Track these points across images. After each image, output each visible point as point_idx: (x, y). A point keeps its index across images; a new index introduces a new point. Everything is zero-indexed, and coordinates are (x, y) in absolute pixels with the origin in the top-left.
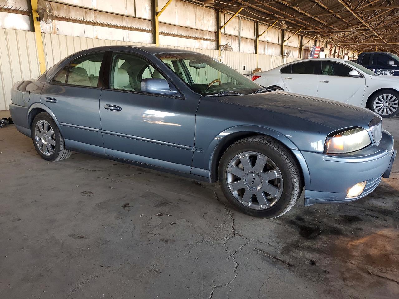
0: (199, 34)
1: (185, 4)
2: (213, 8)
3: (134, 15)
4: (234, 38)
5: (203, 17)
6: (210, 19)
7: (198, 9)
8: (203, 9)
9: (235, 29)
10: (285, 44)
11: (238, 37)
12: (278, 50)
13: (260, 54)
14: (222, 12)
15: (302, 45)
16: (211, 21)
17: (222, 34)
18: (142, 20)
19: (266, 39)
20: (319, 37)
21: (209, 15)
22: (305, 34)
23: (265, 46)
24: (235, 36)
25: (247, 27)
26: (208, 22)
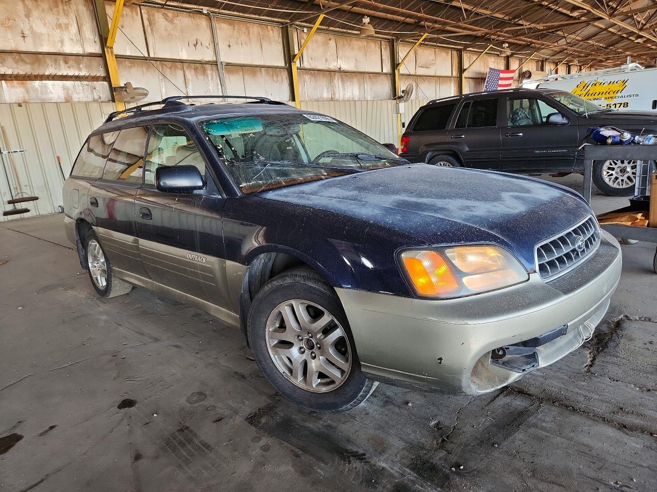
4: (196, 69)
5: (27, 16)
6: (63, 20)
9: (195, 45)
10: (402, 69)
11: (215, 64)
12: (384, 87)
13: (317, 101)
15: (461, 70)
16: (74, 29)
17: (117, 57)
19: (333, 66)
20: (504, 48)
21: (55, 10)
22: (466, 46)
23: (331, 80)
24: (201, 63)
25: (250, 39)
26: (58, 31)
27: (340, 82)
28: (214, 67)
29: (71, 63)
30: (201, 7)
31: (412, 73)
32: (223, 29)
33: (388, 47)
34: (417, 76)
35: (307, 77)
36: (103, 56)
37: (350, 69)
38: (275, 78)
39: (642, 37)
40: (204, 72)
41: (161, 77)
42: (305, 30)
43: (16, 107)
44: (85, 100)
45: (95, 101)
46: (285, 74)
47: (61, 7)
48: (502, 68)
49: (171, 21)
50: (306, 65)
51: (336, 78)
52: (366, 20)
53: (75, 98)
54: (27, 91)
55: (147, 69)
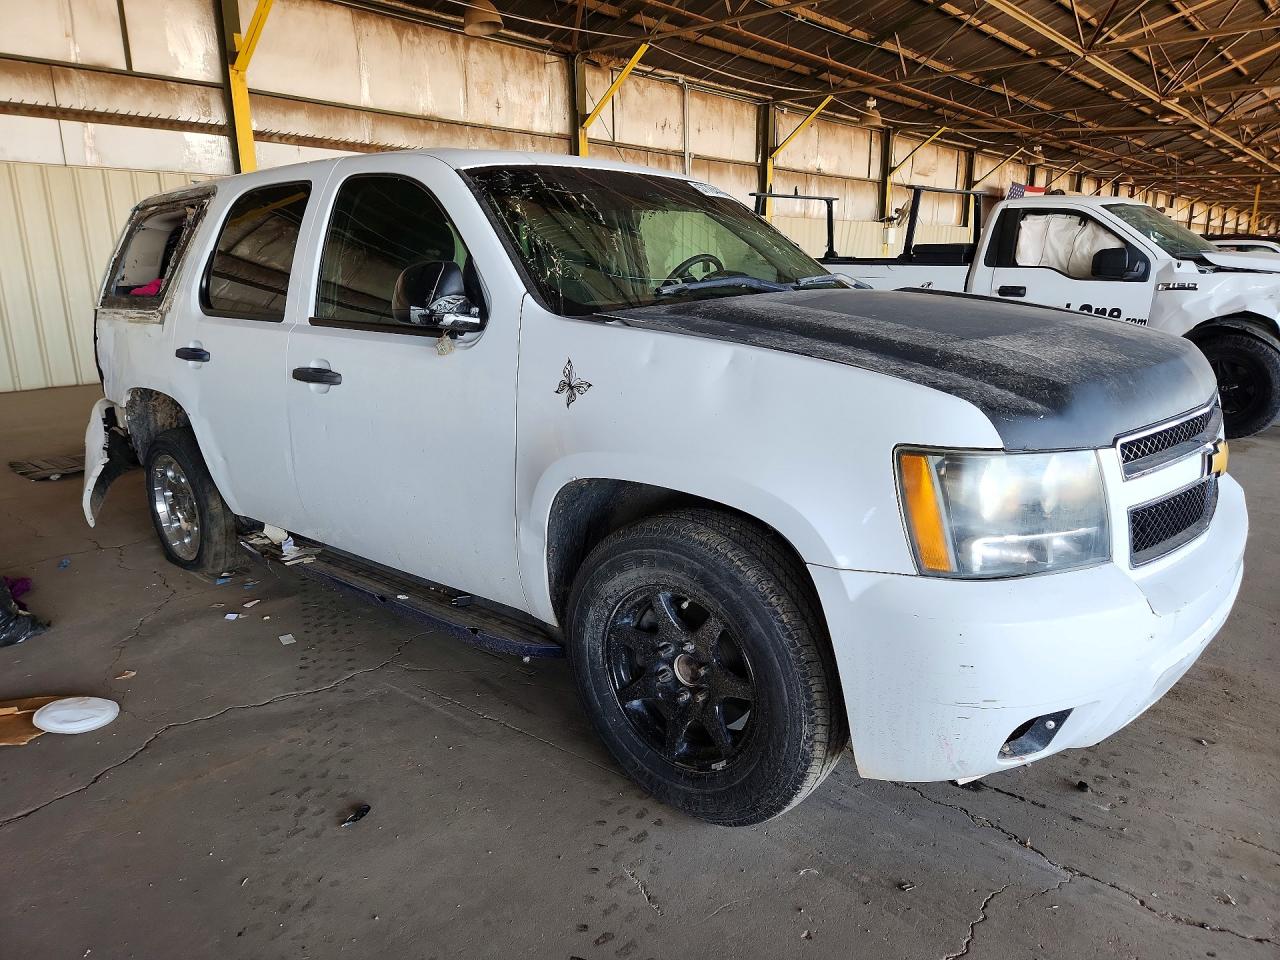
1: (405, 27)
2: (546, 47)
3: (123, 67)
4: (660, 161)
5: (505, 80)
6: (537, 88)
7: (477, 50)
8: (501, 52)
9: (663, 128)
11: (679, 155)
12: (868, 202)
13: (787, 216)
14: (596, 66)
15: (970, 182)
16: (545, 100)
17: (592, 141)
18: (173, 85)
19: (812, 164)
20: (1035, 153)
21: (531, 73)
22: (981, 146)
23: (808, 186)
24: (666, 153)
25: (722, 121)
26: (531, 101)
28: (681, 159)
30: (677, 75)
31: (907, 182)
32: (694, 106)
33: (880, 142)
36: (574, 138)
37: (831, 172)
38: (744, 179)
39: (1245, 154)
42: (785, 111)
46: (758, 175)
47: (536, 70)
49: (641, 93)
51: (813, 183)
52: (872, 103)
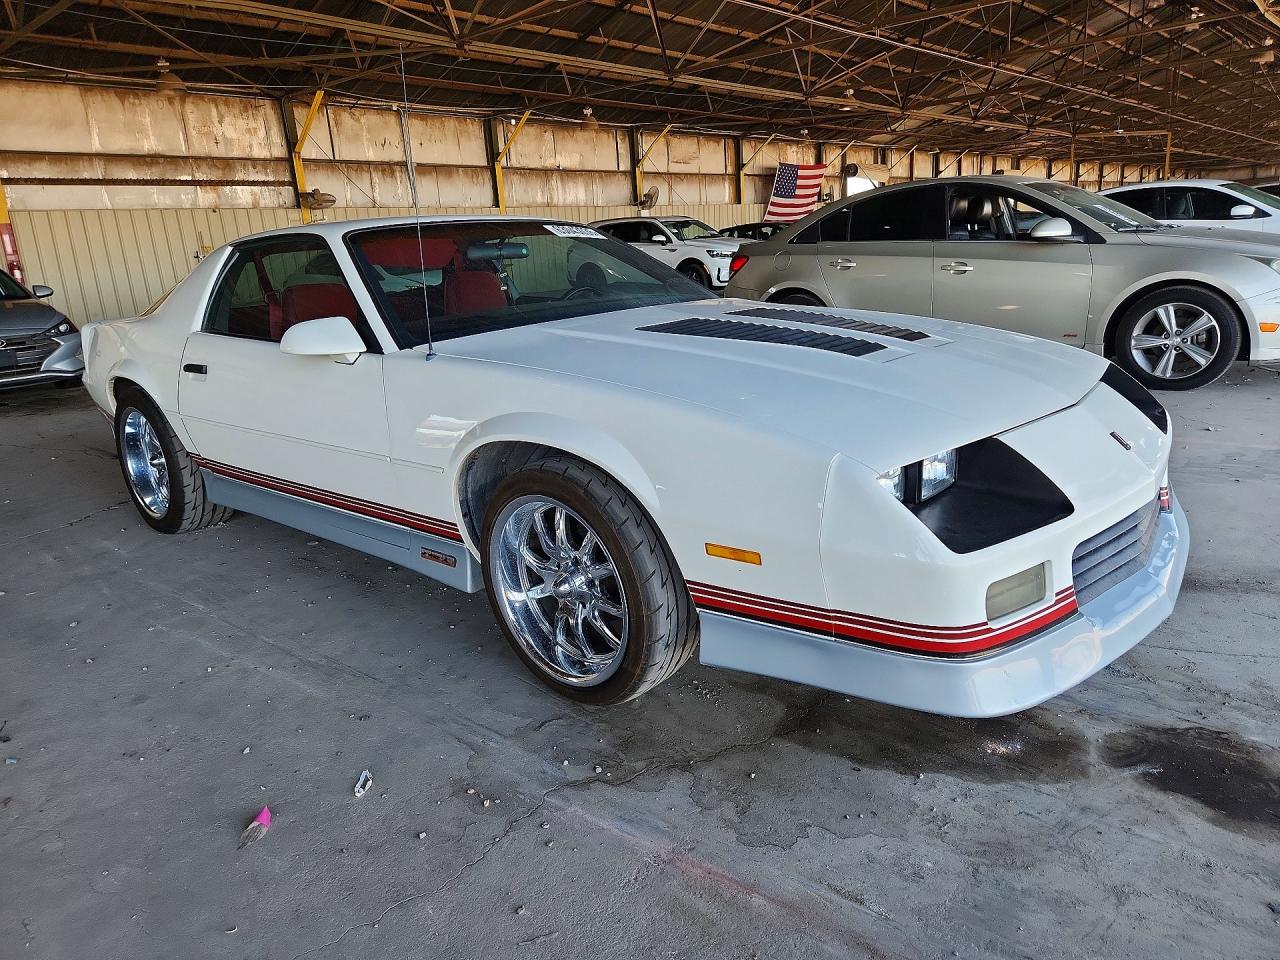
0: (208, 171)
1: (126, 94)
2: (257, 95)
4: (383, 171)
5: (220, 122)
6: (252, 125)
7: (193, 103)
8: (215, 102)
9: (383, 146)
10: (647, 166)
11: (403, 165)
12: (621, 190)
13: (529, 206)
15: (740, 164)
16: (262, 133)
17: (304, 161)
19: (549, 163)
21: (246, 115)
23: (548, 180)
24: (390, 164)
25: (445, 135)
26: (248, 136)
27: (559, 182)
28: (404, 169)
29: (259, 168)
30: (390, 104)
31: (663, 169)
32: (415, 126)
33: (627, 139)
34: (670, 174)
35: (515, 178)
36: (289, 160)
37: (573, 168)
38: (475, 180)
40: (393, 173)
41: (346, 181)
42: (513, 122)
43: (210, 212)
44: (271, 205)
45: (280, 207)
46: (487, 175)
47: (250, 112)
48: (812, 162)
49: (358, 120)
50: (514, 163)
51: (554, 178)
52: (588, 112)
53: (262, 203)
54: (219, 197)
55: (332, 172)
